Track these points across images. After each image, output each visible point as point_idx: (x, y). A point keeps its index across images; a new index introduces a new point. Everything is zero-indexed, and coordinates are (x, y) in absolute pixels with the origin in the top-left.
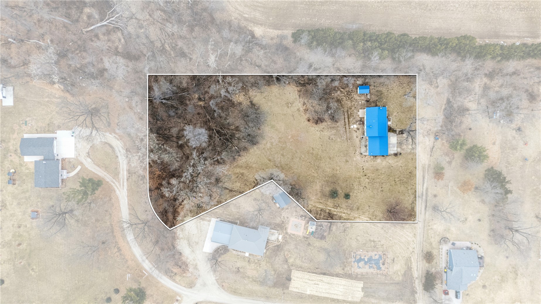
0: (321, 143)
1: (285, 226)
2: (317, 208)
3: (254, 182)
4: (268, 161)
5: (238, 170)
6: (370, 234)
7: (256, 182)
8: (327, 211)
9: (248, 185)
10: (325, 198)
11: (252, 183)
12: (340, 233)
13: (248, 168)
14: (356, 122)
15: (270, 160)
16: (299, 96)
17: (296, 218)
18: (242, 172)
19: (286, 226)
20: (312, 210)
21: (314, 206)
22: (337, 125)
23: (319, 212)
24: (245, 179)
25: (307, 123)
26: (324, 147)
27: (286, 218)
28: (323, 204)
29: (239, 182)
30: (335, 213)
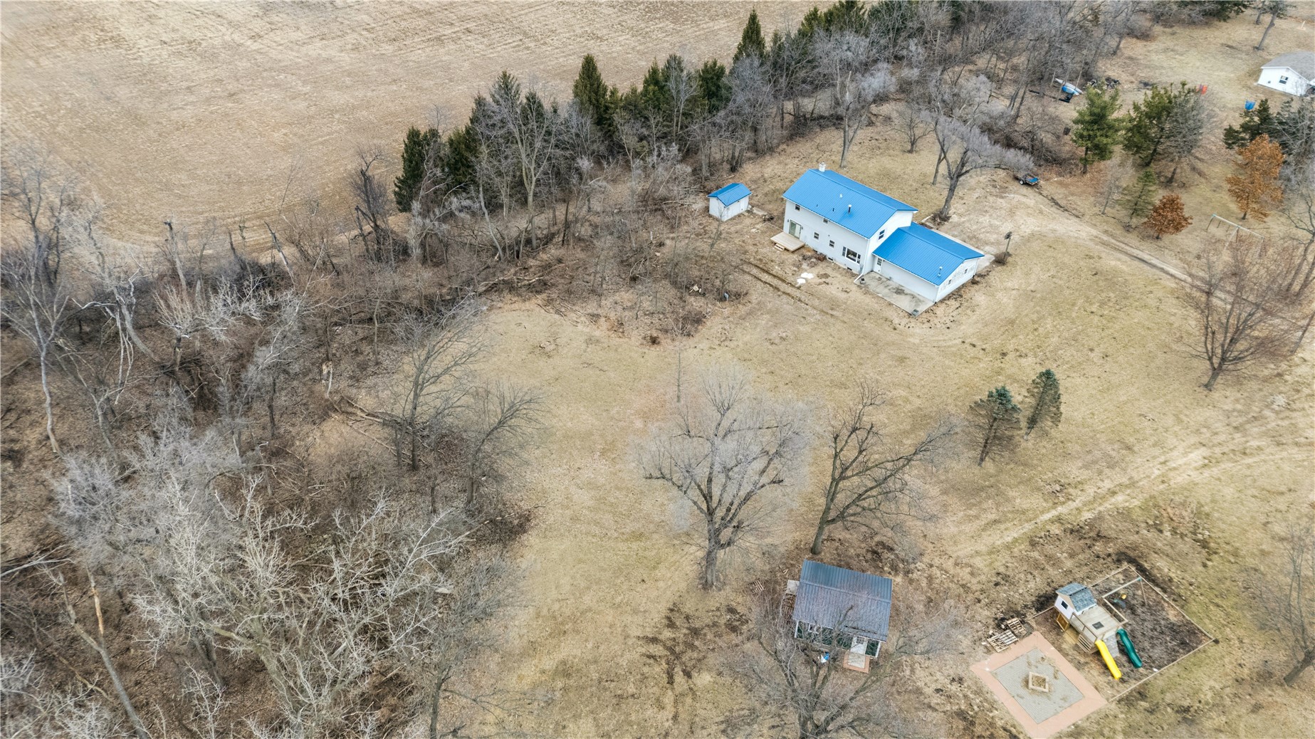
0: (764, 370)
1: (992, 725)
2: (1008, 547)
3: (650, 657)
4: (635, 545)
5: (529, 672)
6: (1283, 488)
7: (657, 650)
8: (1056, 529)
9: (631, 689)
10: (989, 498)
11: (646, 669)
12: (1205, 566)
13: (568, 626)
14: (798, 267)
15: (638, 536)
16: (558, 312)
17: (989, 650)
18: (549, 663)
19: (1000, 723)
20: (1002, 570)
21: (990, 553)
22: (754, 301)
23: (1035, 554)
24: (595, 676)
25: (654, 351)
26: (783, 373)
27: (954, 688)
28: (1007, 520)
29: (576, 717)
30: (1087, 515)
